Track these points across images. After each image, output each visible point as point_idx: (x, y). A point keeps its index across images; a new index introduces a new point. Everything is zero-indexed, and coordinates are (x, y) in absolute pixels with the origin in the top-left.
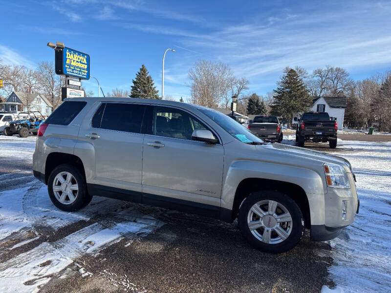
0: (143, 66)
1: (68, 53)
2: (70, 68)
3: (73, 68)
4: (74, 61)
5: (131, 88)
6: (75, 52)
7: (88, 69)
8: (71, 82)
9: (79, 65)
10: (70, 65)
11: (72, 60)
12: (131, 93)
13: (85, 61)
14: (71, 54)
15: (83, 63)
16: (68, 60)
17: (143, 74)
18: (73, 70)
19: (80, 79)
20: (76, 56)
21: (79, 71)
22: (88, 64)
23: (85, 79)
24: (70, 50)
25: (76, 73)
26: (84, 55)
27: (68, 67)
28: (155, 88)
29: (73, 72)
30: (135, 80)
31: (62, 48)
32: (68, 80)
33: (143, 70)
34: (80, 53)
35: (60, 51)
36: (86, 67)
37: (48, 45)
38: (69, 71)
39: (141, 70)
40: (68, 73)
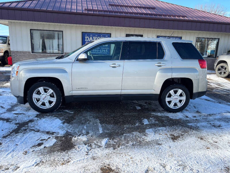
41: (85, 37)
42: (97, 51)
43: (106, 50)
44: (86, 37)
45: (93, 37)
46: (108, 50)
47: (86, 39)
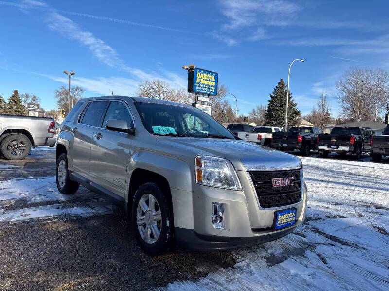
0: (281, 80)
1: (198, 73)
2: (199, 86)
3: (202, 86)
4: (203, 79)
5: (268, 103)
6: (205, 71)
7: (216, 86)
8: (200, 99)
9: (208, 83)
10: (199, 84)
11: (202, 79)
12: (268, 107)
13: (213, 79)
14: (201, 74)
15: (211, 81)
16: (198, 79)
17: (280, 88)
18: (202, 88)
19: (209, 96)
20: (206, 75)
21: (208, 88)
22: (216, 82)
23: (213, 95)
24: (200, 70)
25: (204, 90)
26: (212, 73)
27: (198, 85)
28: (293, 101)
29: (202, 90)
30: (273, 94)
31: (194, 69)
32: (198, 97)
33: (282, 85)
34: (209, 72)
35: (192, 72)
36: (214, 84)
37: (183, 68)
38: (198, 89)
39: (279, 84)
40: (197, 90)
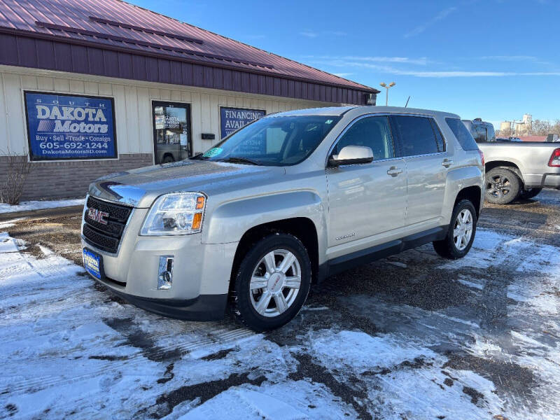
41: (37, 107)
42: (77, 146)
43: (102, 143)
44: (39, 108)
45: (63, 108)
46: (108, 143)
47: (40, 112)
